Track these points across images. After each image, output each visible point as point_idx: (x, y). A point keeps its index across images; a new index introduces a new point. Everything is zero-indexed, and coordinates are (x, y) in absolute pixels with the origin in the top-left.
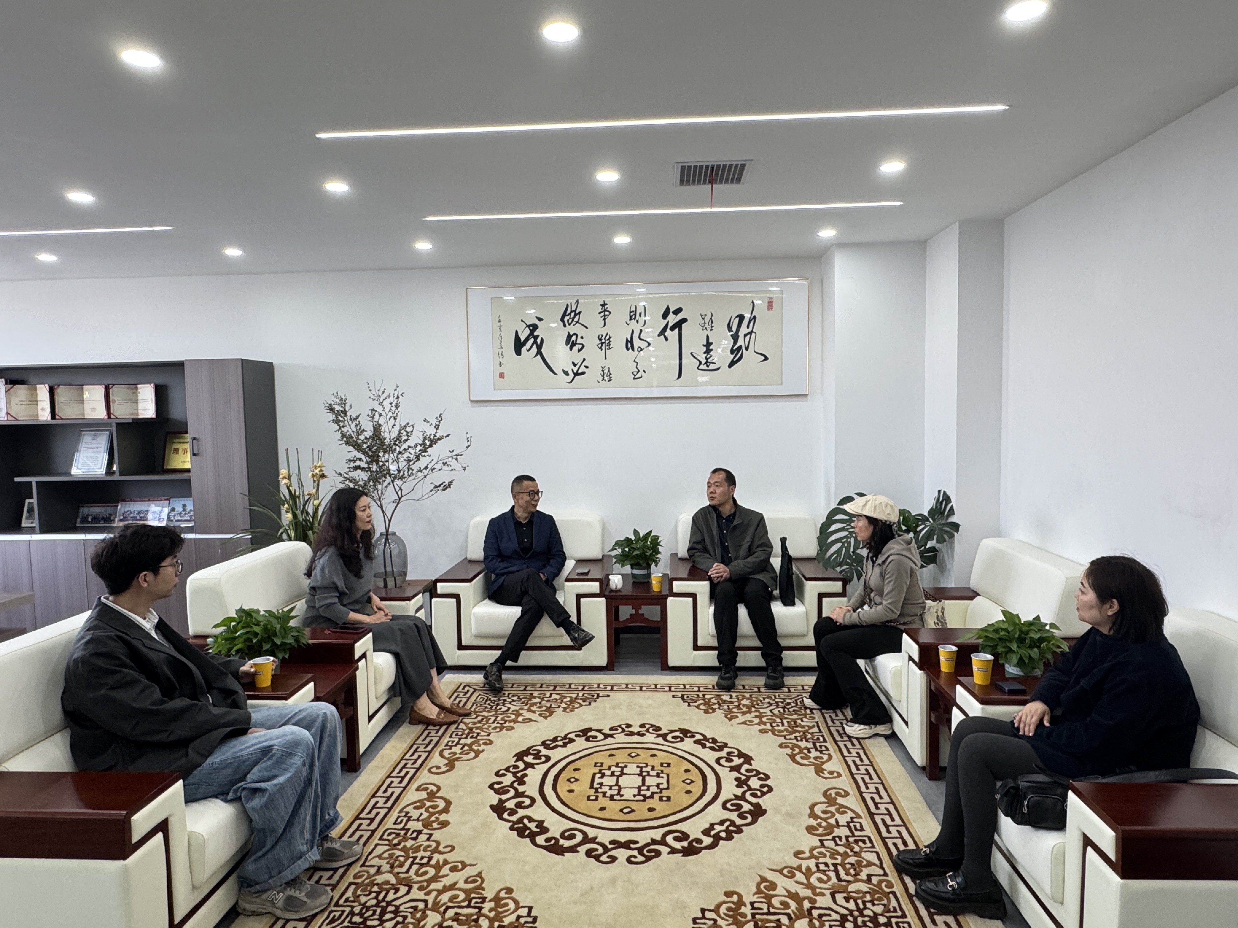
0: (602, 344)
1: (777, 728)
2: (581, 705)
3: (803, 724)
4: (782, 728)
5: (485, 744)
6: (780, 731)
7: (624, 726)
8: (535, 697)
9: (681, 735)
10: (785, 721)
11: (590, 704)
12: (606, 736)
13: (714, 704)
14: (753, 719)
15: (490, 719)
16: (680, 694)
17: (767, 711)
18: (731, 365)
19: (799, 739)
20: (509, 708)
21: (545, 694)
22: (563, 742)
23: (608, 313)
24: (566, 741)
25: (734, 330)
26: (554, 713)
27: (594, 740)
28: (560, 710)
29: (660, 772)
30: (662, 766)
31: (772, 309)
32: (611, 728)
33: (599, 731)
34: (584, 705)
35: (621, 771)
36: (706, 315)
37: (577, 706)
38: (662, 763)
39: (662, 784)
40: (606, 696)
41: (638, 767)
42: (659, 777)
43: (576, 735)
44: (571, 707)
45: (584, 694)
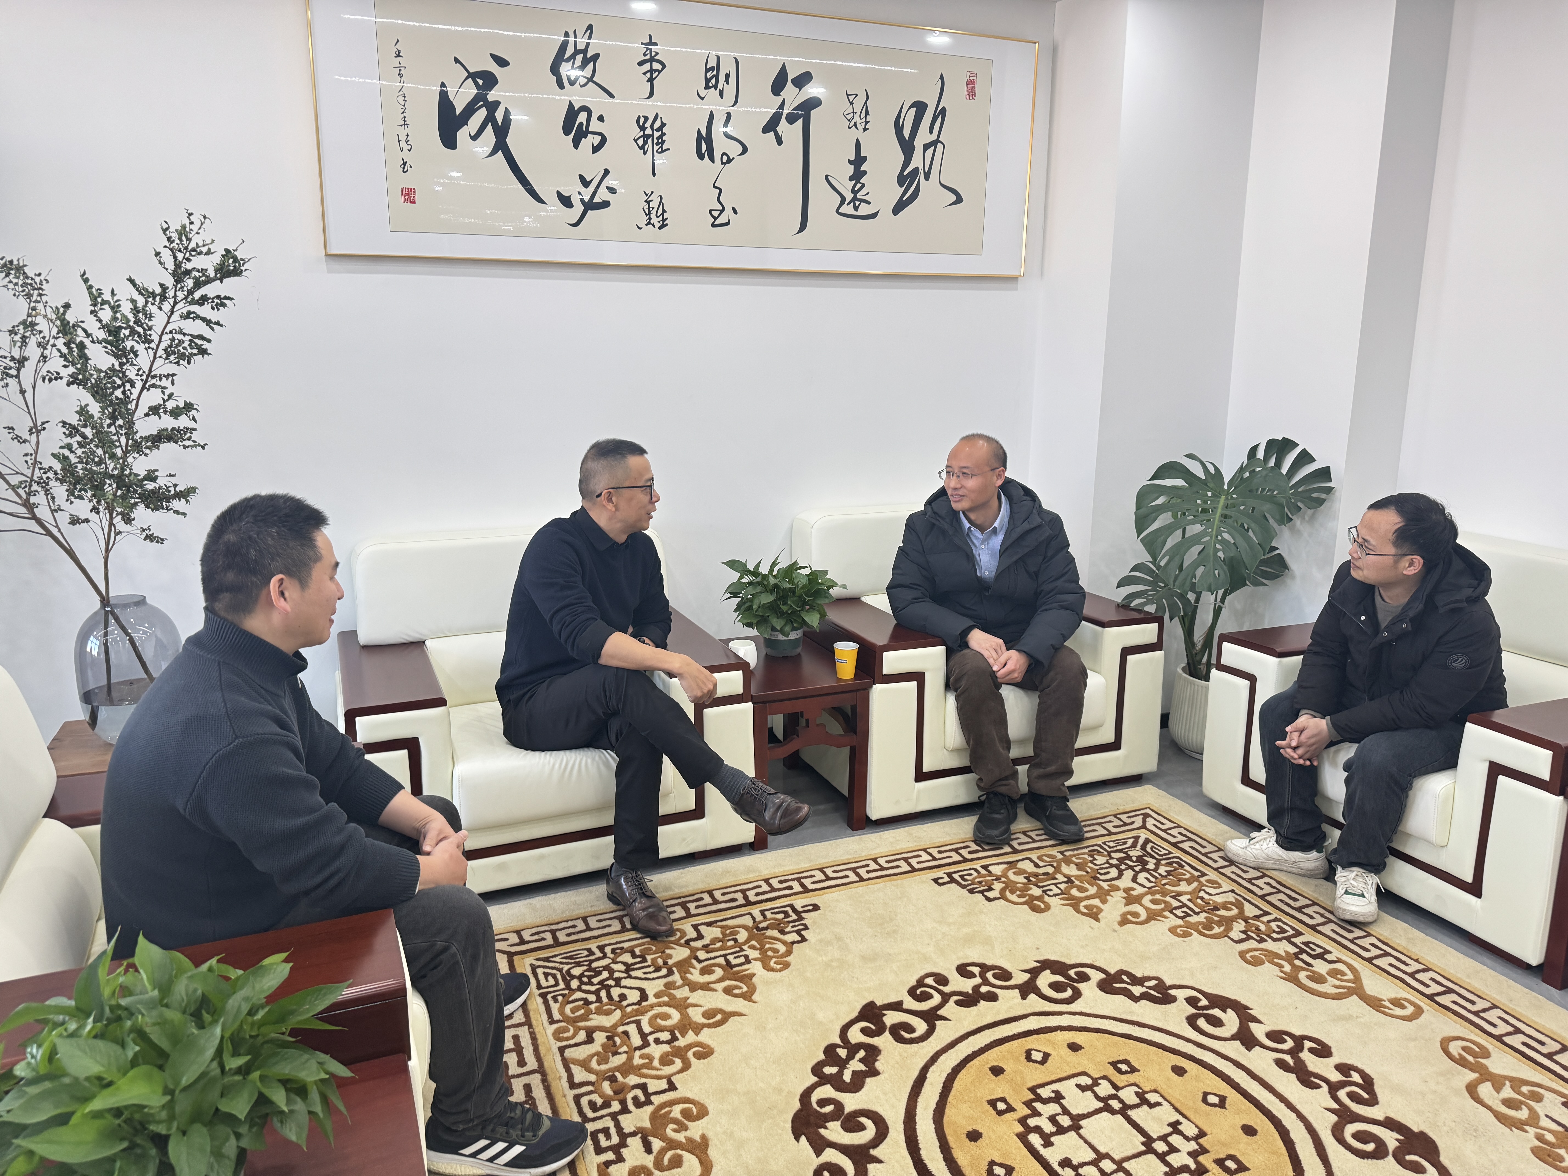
0: (646, 137)
18: (897, 210)
22: (861, 1060)
23: (659, 67)
24: (862, 1054)
25: (906, 133)
26: (754, 979)
27: (914, 1035)
28: (756, 967)
29: (1137, 1090)
30: (1120, 1071)
31: (973, 96)
32: (912, 992)
33: (897, 1006)
34: (793, 943)
35: (1065, 1111)
36: (857, 95)
37: (782, 949)
38: (1114, 1064)
39: (1178, 1123)
40: (811, 908)
41: (1082, 1088)
42: (1152, 1106)
43: (864, 1031)
44: (770, 953)
45: (762, 912)
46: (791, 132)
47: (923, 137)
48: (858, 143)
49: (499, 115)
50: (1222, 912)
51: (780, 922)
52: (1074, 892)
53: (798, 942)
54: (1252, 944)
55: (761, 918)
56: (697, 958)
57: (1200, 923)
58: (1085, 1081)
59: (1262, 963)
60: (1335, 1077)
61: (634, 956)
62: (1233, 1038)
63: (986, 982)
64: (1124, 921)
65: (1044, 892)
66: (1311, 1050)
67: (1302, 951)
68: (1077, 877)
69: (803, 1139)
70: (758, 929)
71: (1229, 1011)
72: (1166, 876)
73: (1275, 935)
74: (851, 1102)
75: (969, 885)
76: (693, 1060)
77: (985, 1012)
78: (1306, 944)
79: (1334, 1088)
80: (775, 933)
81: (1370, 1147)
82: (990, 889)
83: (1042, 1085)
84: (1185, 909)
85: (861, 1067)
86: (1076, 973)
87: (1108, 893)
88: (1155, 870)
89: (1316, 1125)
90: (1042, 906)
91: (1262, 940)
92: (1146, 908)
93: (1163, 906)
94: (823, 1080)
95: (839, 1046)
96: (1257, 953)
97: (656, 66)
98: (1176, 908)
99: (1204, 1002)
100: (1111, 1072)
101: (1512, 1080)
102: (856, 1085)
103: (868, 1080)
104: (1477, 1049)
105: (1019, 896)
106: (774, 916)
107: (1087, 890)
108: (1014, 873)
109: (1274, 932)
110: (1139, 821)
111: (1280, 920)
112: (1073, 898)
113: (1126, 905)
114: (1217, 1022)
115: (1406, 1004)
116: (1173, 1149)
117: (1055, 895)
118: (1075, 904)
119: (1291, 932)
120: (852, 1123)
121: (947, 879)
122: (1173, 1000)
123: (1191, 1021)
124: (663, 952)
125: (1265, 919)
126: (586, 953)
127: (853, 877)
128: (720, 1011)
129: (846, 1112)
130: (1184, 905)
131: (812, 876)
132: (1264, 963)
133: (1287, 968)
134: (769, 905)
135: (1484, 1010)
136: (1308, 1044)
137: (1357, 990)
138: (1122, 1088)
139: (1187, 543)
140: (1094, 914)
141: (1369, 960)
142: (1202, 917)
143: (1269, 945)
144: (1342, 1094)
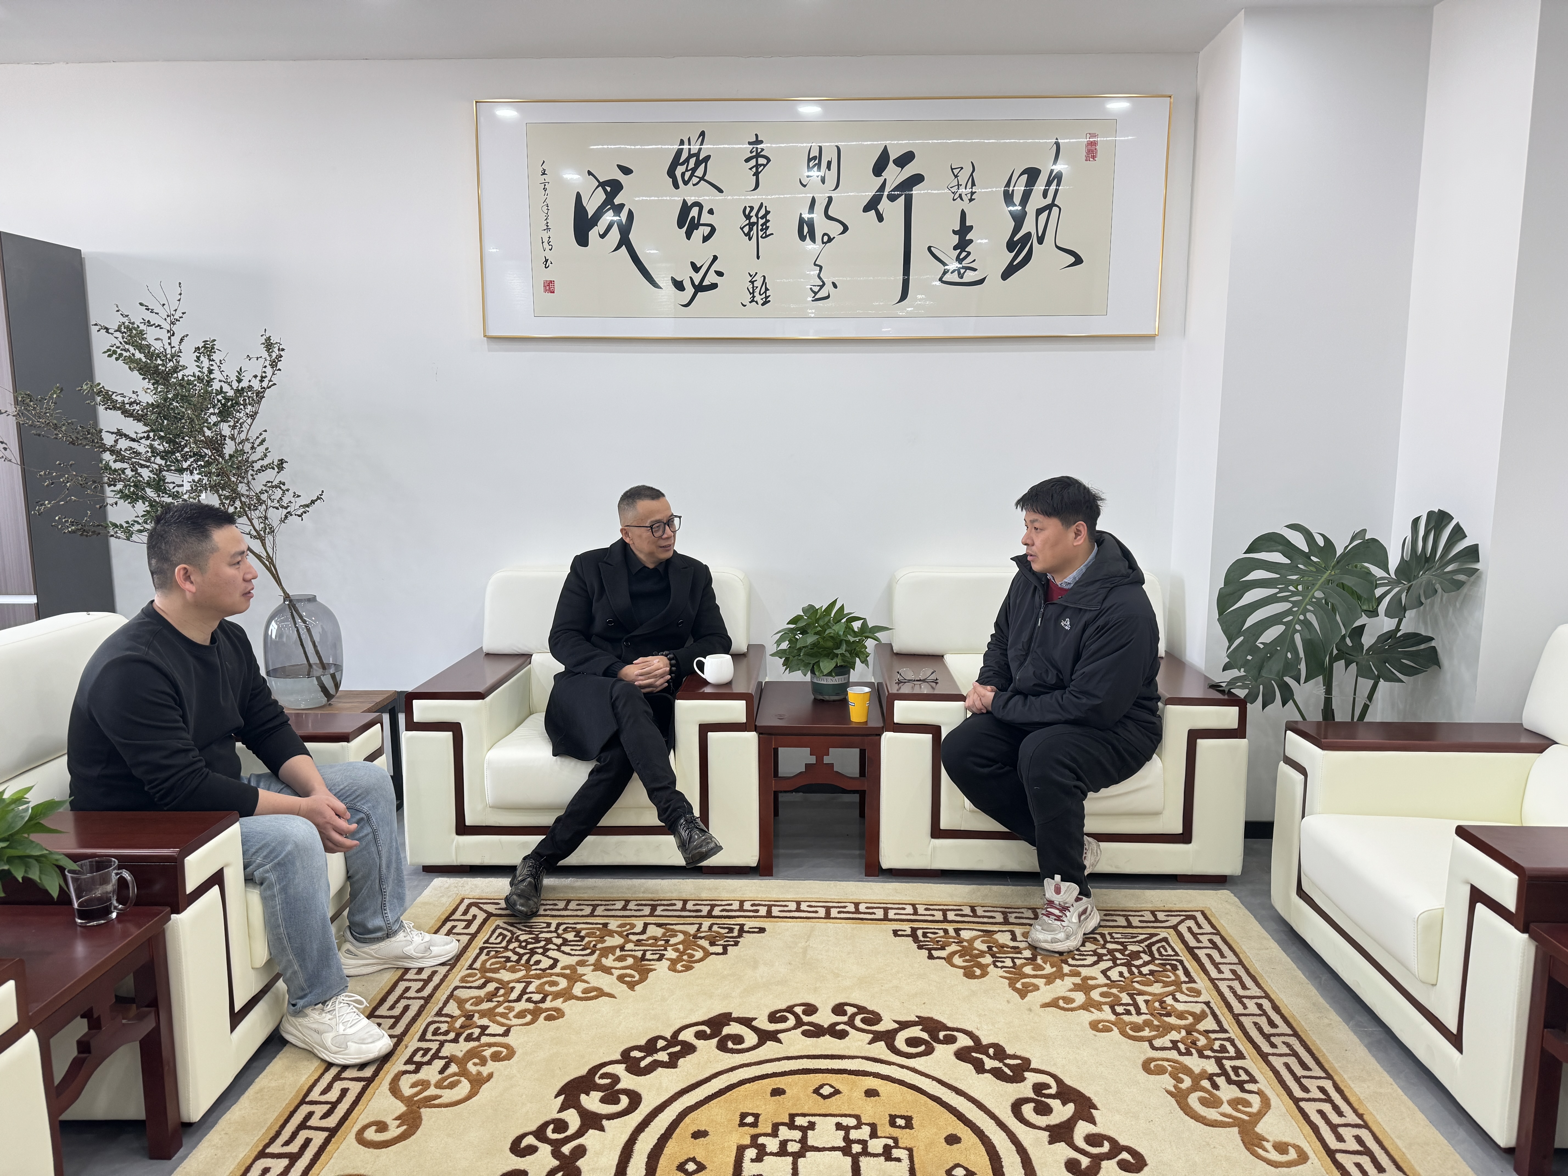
0: (751, 225)
1: (1126, 1018)
2: (707, 954)
3: (1180, 1007)
4: (1139, 1020)
5: (496, 1057)
6: (1137, 1028)
7: (799, 1010)
8: (611, 934)
9: (925, 1036)
10: (1140, 999)
11: (725, 952)
12: (765, 1037)
13: (982, 954)
14: (1073, 995)
15: (513, 988)
16: (907, 927)
17: (1095, 971)
18: (1006, 275)
19: (1182, 1047)
20: (556, 961)
21: (633, 926)
23: (764, 162)
25: (1017, 199)
26: (651, 974)
27: (736, 1047)
28: (662, 965)
29: (892, 1142)
31: (1094, 157)
32: (773, 1014)
33: (747, 1022)
34: (713, 954)
36: (962, 168)
37: (699, 956)
38: (894, 1117)
40: (757, 930)
41: (840, 1128)
44: (685, 957)
45: (712, 925)
46: (893, 210)
47: (1037, 201)
48: (963, 215)
49: (624, 216)
51: (719, 935)
53: (717, 954)
55: (706, 929)
58: (848, 1122)
63: (850, 1022)
70: (695, 937)
75: (924, 941)
77: (821, 1044)
80: (706, 943)
82: (942, 949)
83: (806, 1115)
86: (946, 1036)
99: (1052, 1091)
106: (718, 930)
107: (1042, 970)
112: (1019, 973)
117: (1003, 967)
118: (1016, 978)
121: (908, 932)
122: (1020, 1080)
123: (1019, 1103)
127: (820, 914)
131: (786, 906)
134: (724, 921)
136: (1124, 1156)
138: (880, 1137)
140: (1025, 992)
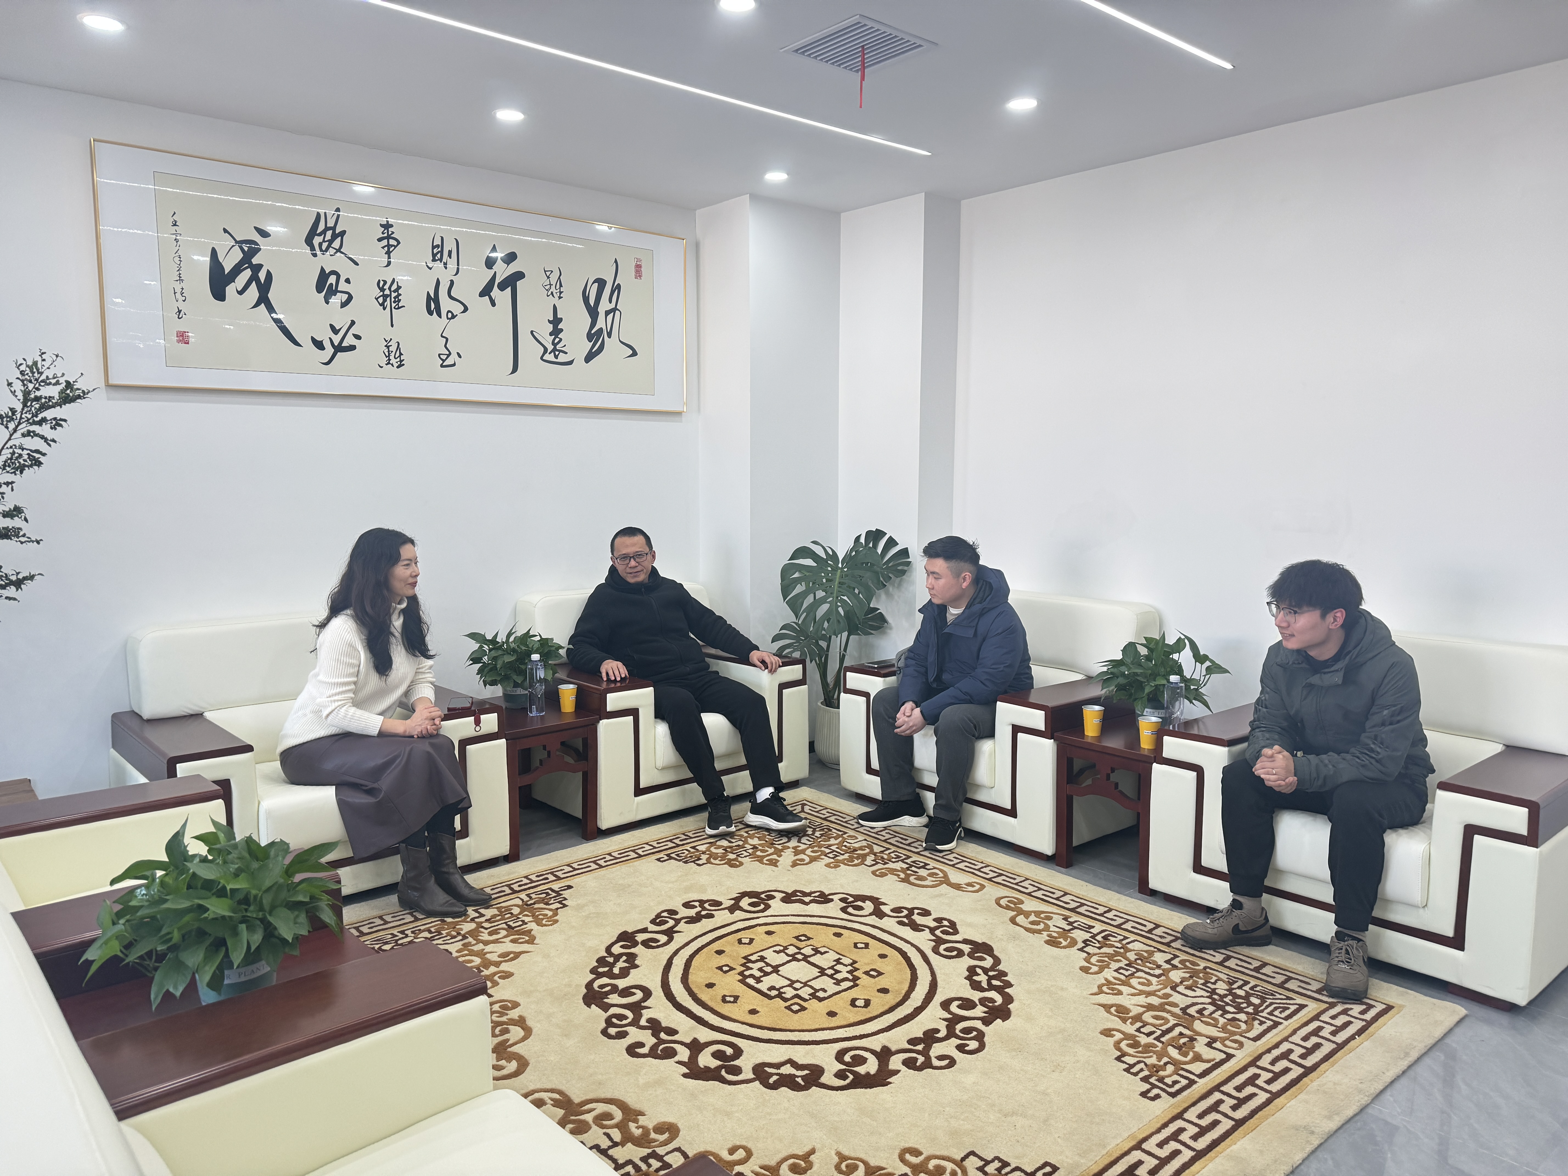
0: (385, 297)
18: (587, 359)
22: (624, 962)
23: (395, 243)
24: (624, 958)
25: (592, 302)
26: (533, 933)
27: (659, 944)
28: (532, 926)
29: (812, 947)
30: (801, 940)
31: (640, 276)
32: (653, 922)
33: (645, 930)
34: (557, 909)
35: (768, 965)
36: (552, 272)
37: (550, 913)
38: (797, 938)
39: (840, 959)
40: (566, 888)
41: (778, 952)
42: (822, 954)
43: (622, 947)
44: (541, 917)
45: (528, 895)
46: (503, 297)
47: (604, 305)
48: (555, 308)
49: (262, 276)
50: (859, 852)
51: (543, 899)
52: (759, 853)
53: (561, 908)
54: (880, 866)
55: (528, 899)
56: (483, 927)
57: (845, 859)
58: (778, 948)
59: (886, 875)
60: (933, 924)
61: (430, 932)
62: (870, 914)
63: (704, 909)
64: (794, 864)
65: (737, 856)
66: (918, 914)
67: (911, 866)
68: (759, 845)
69: (593, 1006)
70: (527, 905)
71: (867, 901)
72: (820, 837)
73: (894, 860)
74: (622, 983)
75: (683, 859)
76: (500, 981)
77: (706, 924)
78: (914, 862)
79: (932, 930)
80: (542, 905)
81: (955, 953)
82: (699, 859)
83: (752, 955)
84: (835, 853)
85: (626, 965)
86: (765, 896)
87: (782, 851)
88: (813, 834)
89: (922, 948)
90: (738, 863)
91: (885, 863)
92: (808, 856)
93: (820, 853)
94: (600, 975)
95: (608, 957)
96: (883, 871)
97: (392, 242)
98: (828, 853)
99: (851, 899)
100: (795, 941)
101: (1035, 912)
102: (624, 973)
103: (631, 970)
104: (1016, 901)
105: (720, 861)
106: (537, 896)
107: (767, 851)
108: (715, 848)
109: (893, 858)
110: (799, 808)
111: (897, 852)
112: (758, 856)
113: (795, 856)
114: (861, 908)
115: (975, 884)
116: (837, 972)
117: (746, 856)
118: (760, 860)
119: (904, 857)
120: (626, 992)
121: (666, 858)
122: (832, 900)
123: (844, 910)
124: (455, 928)
125: (887, 852)
126: (390, 936)
127: (594, 866)
128: (511, 952)
129: (620, 989)
130: (834, 851)
131: (561, 870)
132: (887, 875)
133: (902, 876)
134: (532, 891)
135: (1021, 882)
136: (916, 911)
137: (946, 881)
138: (803, 948)
139: (817, 603)
140: (774, 863)
141: (953, 866)
142: (846, 856)
143: (891, 865)
144: (938, 932)
